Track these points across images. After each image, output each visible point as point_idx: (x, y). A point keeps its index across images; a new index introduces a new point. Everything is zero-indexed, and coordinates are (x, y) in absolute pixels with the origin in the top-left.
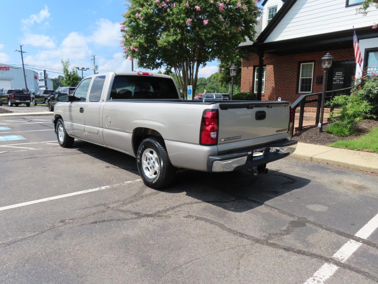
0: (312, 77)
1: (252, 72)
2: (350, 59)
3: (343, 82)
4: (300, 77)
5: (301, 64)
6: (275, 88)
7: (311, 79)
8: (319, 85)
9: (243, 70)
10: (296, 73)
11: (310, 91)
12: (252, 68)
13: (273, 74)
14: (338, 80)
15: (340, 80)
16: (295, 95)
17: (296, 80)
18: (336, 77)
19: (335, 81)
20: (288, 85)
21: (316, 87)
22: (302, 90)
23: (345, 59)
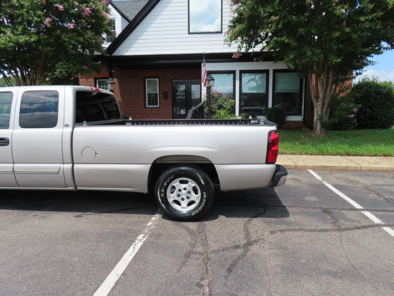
0: (158, 92)
1: (93, 84)
2: (189, 78)
3: (185, 98)
4: (147, 92)
5: (147, 80)
6: (122, 102)
7: (157, 93)
8: (165, 100)
9: (82, 81)
10: (142, 88)
11: (157, 105)
12: (93, 80)
13: (119, 87)
14: (181, 95)
15: (183, 96)
16: (143, 109)
17: (143, 94)
18: (178, 92)
19: (179, 96)
20: (135, 99)
21: (163, 101)
22: (149, 104)
23: (185, 77)
